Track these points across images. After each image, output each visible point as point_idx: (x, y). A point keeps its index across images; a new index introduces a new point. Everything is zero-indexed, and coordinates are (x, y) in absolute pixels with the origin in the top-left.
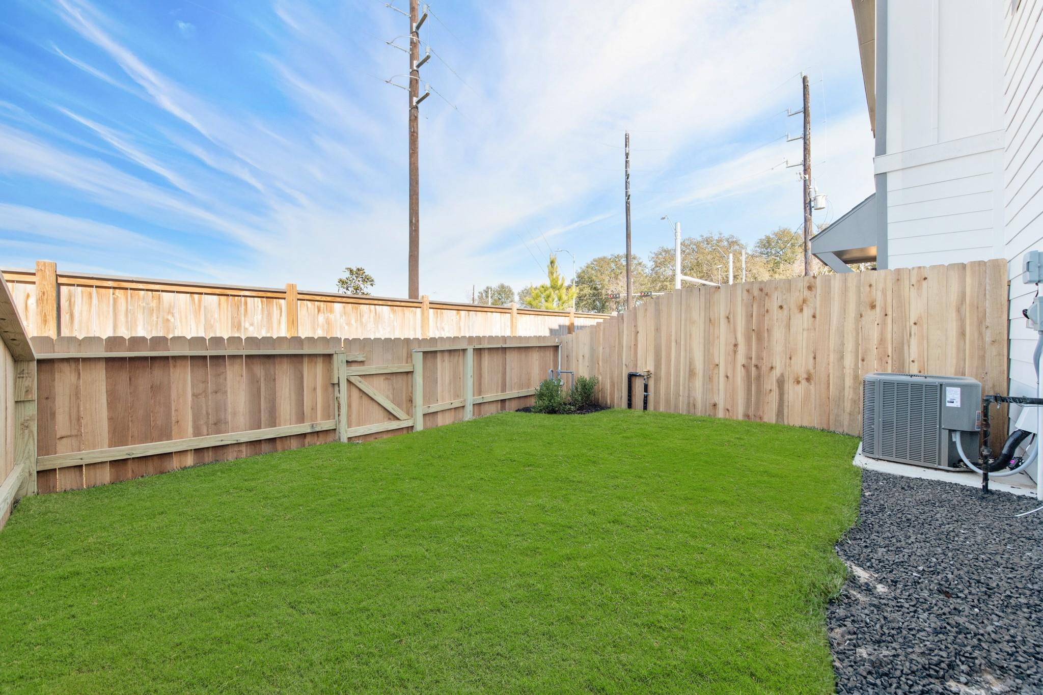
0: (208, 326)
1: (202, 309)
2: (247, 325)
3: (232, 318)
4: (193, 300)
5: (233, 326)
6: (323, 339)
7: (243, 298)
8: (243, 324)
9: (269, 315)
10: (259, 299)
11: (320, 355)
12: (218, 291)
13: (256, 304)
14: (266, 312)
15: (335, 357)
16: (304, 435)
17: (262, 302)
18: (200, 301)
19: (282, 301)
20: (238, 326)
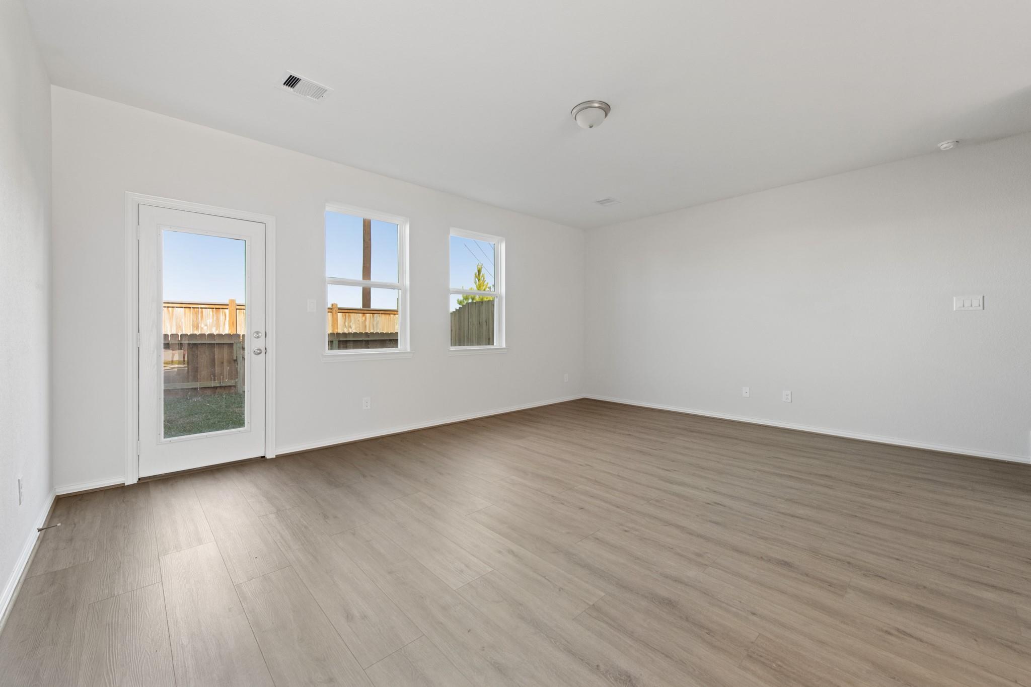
0: (179, 327)
1: (174, 316)
2: (203, 326)
3: (193, 321)
4: (169, 311)
5: (194, 326)
6: (229, 335)
7: (200, 309)
8: (200, 325)
9: (218, 319)
10: (211, 309)
11: (226, 344)
12: (184, 305)
13: (208, 313)
14: (215, 318)
15: (234, 345)
16: (216, 388)
17: (213, 311)
18: (173, 312)
19: (227, 311)
20: (197, 327)
